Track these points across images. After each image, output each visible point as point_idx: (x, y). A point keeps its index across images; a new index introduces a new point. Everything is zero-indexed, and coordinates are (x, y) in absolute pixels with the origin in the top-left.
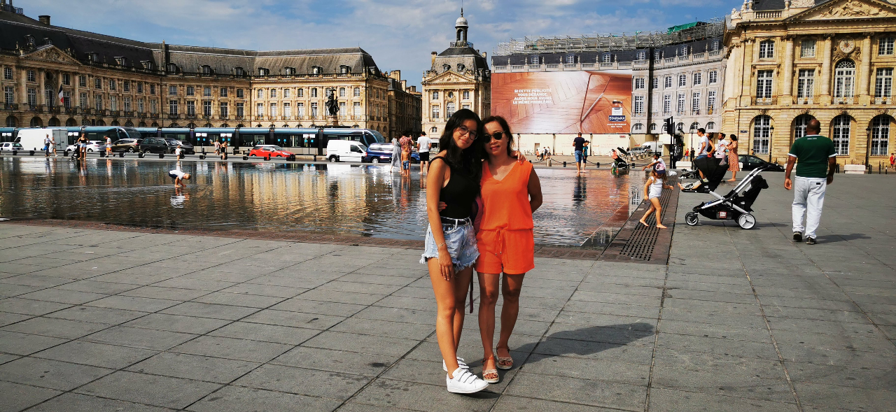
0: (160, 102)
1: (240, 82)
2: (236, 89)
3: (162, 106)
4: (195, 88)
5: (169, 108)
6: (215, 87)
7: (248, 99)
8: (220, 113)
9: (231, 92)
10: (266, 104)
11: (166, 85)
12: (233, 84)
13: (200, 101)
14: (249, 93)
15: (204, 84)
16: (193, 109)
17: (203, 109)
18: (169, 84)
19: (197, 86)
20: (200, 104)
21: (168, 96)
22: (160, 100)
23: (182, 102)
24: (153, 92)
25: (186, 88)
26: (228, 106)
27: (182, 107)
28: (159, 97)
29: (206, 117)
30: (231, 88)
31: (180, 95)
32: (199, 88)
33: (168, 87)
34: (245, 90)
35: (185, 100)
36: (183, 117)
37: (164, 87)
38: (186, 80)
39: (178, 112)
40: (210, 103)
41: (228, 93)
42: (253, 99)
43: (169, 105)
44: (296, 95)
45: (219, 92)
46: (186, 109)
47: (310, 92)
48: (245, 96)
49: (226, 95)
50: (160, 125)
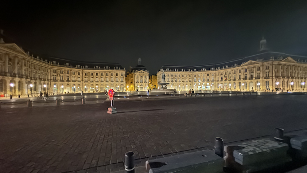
0: (49, 75)
2: (78, 72)
5: (53, 78)
6: (71, 71)
9: (76, 73)
10: (89, 77)
11: (52, 69)
13: (65, 75)
15: (67, 70)
16: (62, 78)
20: (65, 77)
21: (53, 73)
23: (58, 75)
24: (47, 72)
25: (60, 70)
26: (75, 78)
27: (58, 77)
28: (49, 73)
29: (67, 81)
30: (76, 71)
31: (58, 73)
32: (65, 71)
34: (81, 72)
35: (60, 75)
37: (51, 70)
39: (57, 79)
40: (69, 76)
42: (83, 76)
43: (53, 76)
44: (101, 75)
45: (72, 73)
46: (60, 78)
47: (106, 74)
48: (81, 75)
49: (74, 74)
50: (50, 84)
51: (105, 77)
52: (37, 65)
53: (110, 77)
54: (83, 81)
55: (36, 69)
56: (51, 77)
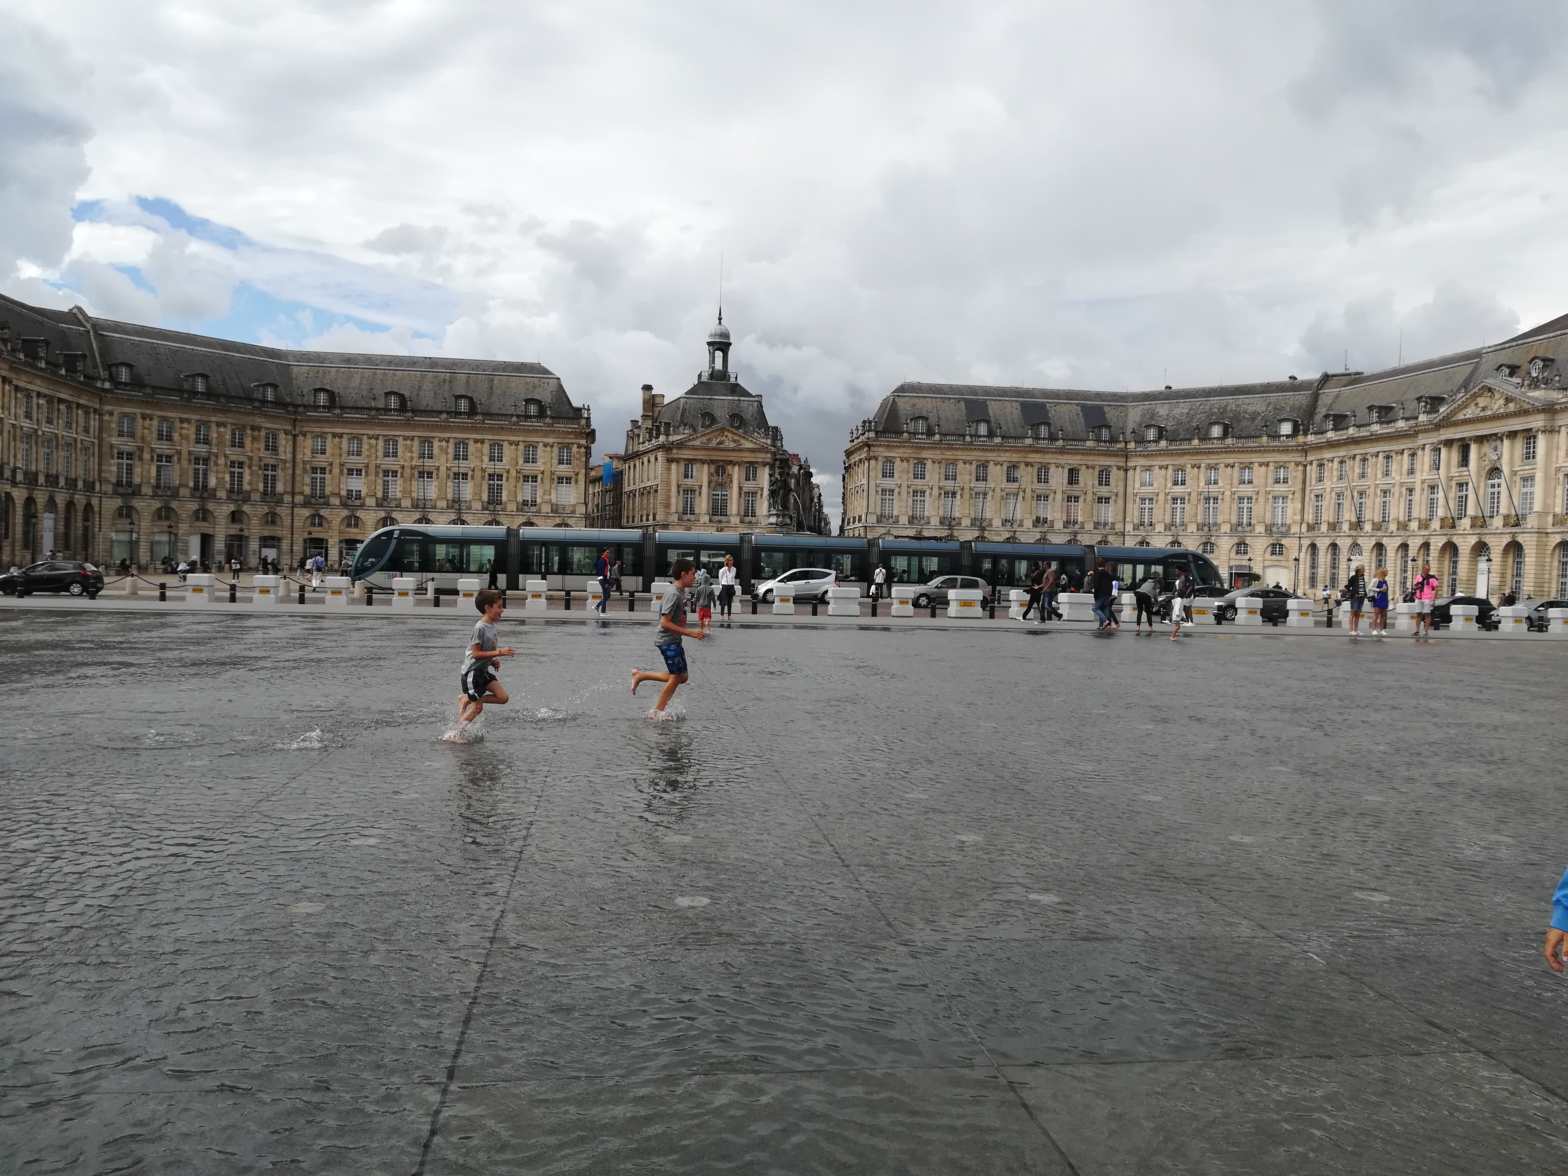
0: (96, 455)
1: (274, 418)
2: (263, 433)
3: (100, 465)
4: (178, 424)
5: (114, 469)
6: (218, 425)
7: (289, 456)
8: (228, 486)
9: (254, 439)
10: (336, 470)
11: (111, 414)
12: (259, 421)
13: (185, 455)
14: (291, 443)
15: (198, 417)
17: (191, 473)
18: (117, 410)
19: (182, 421)
20: (184, 463)
21: (115, 440)
22: (96, 448)
23: (147, 456)
24: (86, 430)
25: (155, 423)
26: (247, 472)
27: (146, 467)
28: (96, 441)
29: (198, 494)
30: (253, 428)
31: (143, 438)
32: (185, 425)
33: (115, 418)
34: (282, 436)
35: (152, 450)
36: (147, 490)
37: (106, 417)
38: (158, 405)
39: (137, 480)
40: (206, 461)
41: (248, 442)
42: (299, 456)
43: (115, 461)
44: (415, 455)
45: (228, 437)
46: (154, 473)
47: (451, 450)
48: (281, 449)
49: (242, 445)
50: (96, 509)
51: (443, 469)
52: (39, 395)
53: (478, 474)
54: (293, 494)
55: (35, 416)
56: (104, 468)
